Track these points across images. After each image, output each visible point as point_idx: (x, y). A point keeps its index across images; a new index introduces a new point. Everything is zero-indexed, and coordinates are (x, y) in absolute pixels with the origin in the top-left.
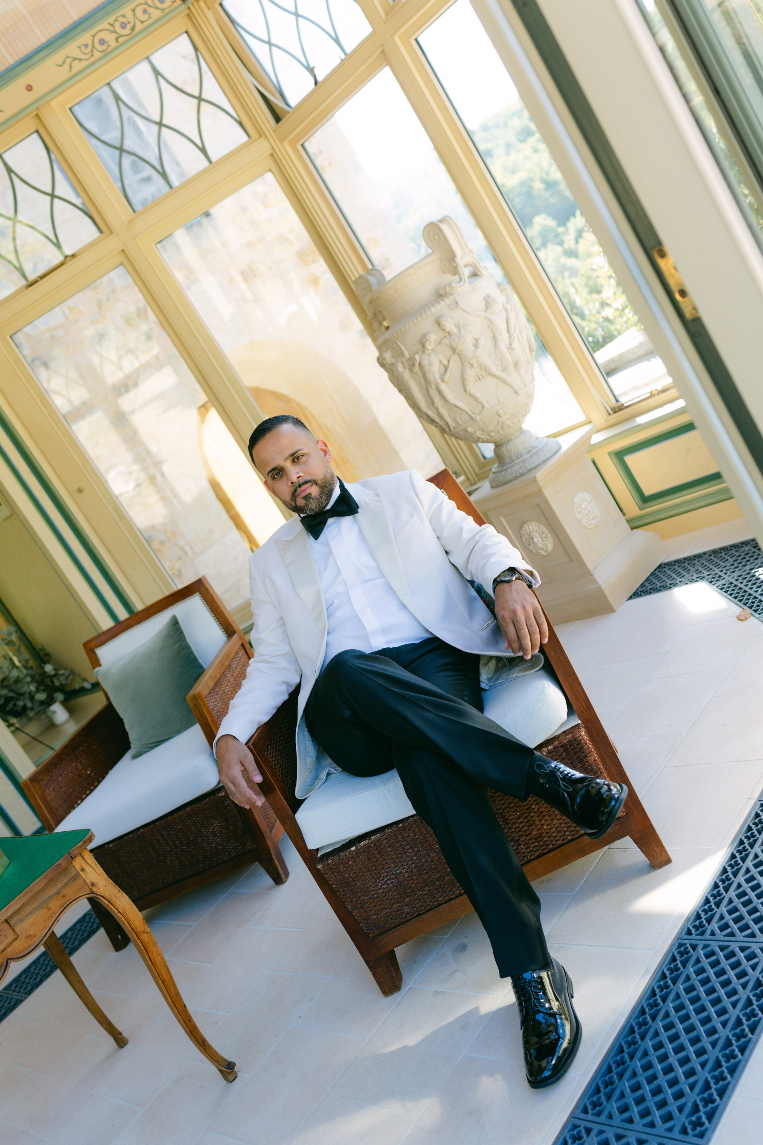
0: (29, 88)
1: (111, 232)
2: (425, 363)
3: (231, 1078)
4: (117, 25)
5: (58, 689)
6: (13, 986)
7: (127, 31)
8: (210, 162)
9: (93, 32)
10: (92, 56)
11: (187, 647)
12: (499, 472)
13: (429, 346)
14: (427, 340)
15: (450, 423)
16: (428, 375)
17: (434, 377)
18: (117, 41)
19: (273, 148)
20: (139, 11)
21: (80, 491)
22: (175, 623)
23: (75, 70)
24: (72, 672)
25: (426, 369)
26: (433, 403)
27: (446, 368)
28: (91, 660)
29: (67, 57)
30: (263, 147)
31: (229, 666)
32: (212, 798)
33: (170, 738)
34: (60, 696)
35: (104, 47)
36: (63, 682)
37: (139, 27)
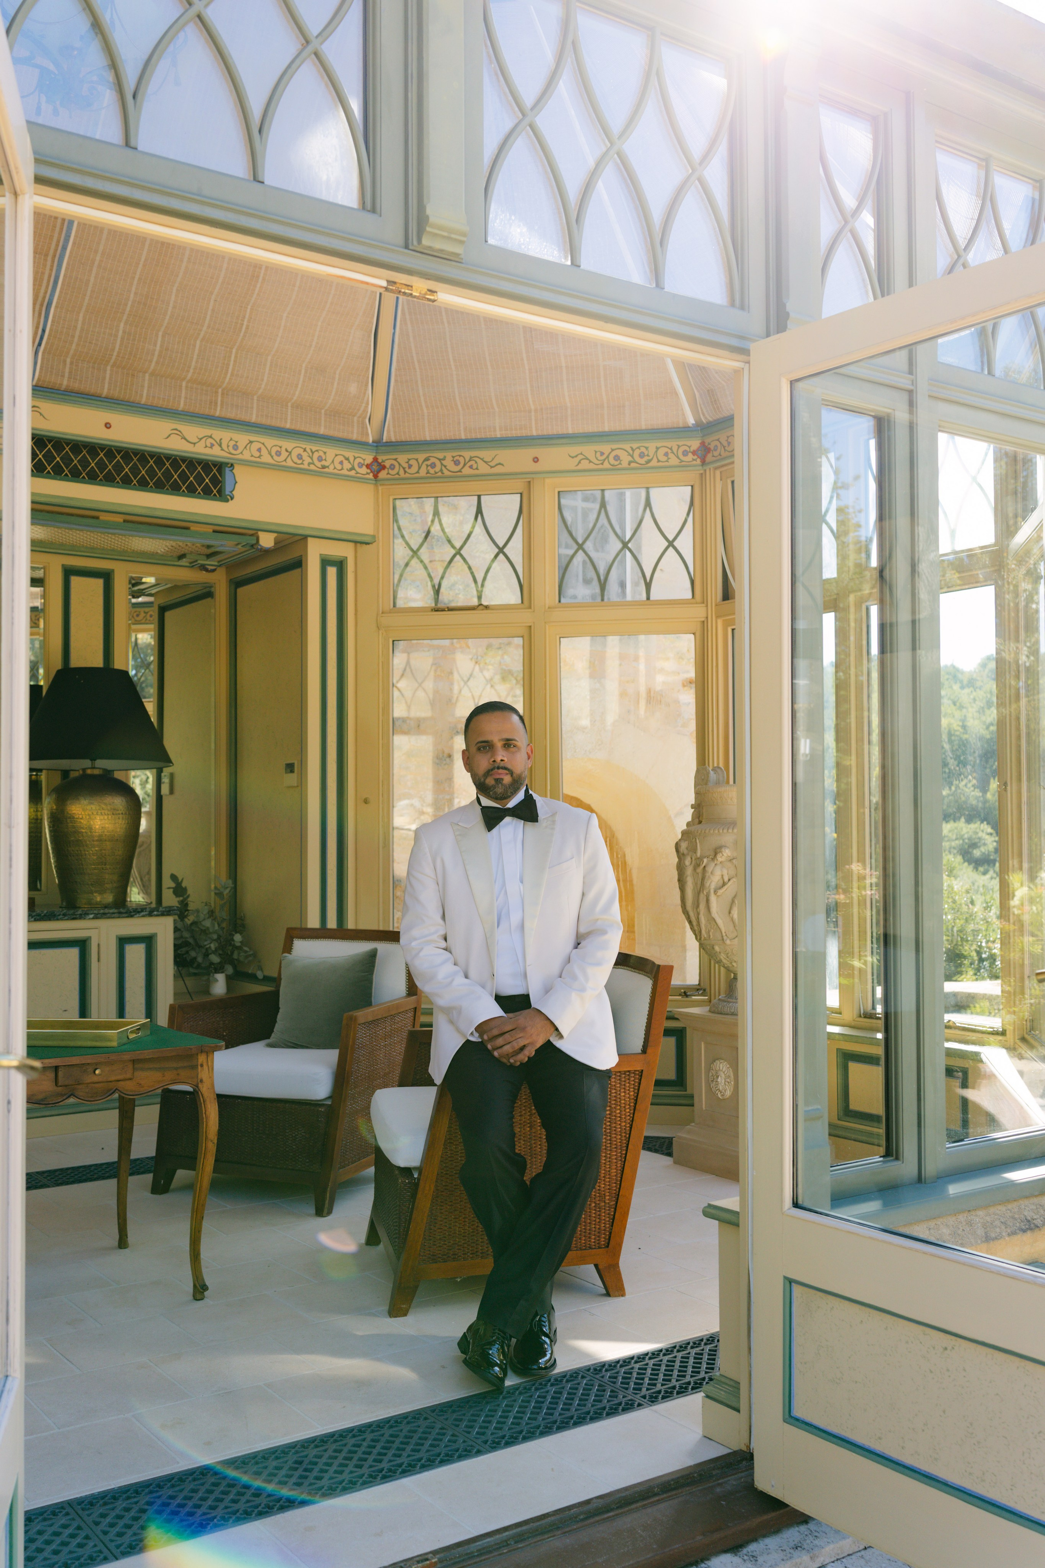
0: (536, 460)
1: (530, 607)
2: (709, 869)
3: (198, 1297)
4: (637, 452)
5: (232, 962)
6: (46, 1174)
7: (642, 461)
8: (648, 598)
9: (614, 446)
10: (602, 464)
11: (370, 982)
12: (724, 1001)
13: (720, 858)
14: (721, 852)
15: (703, 932)
16: (705, 881)
17: (709, 886)
18: (629, 464)
19: (707, 618)
20: (662, 451)
21: (366, 801)
22: (373, 954)
23: (580, 467)
24: (255, 955)
25: (707, 875)
26: (698, 906)
27: (724, 884)
28: (285, 946)
29: (581, 454)
30: (699, 612)
31: (393, 1016)
32: (312, 1108)
33: (307, 1047)
34: (230, 970)
35: (616, 463)
36: (241, 959)
37: (654, 463)
